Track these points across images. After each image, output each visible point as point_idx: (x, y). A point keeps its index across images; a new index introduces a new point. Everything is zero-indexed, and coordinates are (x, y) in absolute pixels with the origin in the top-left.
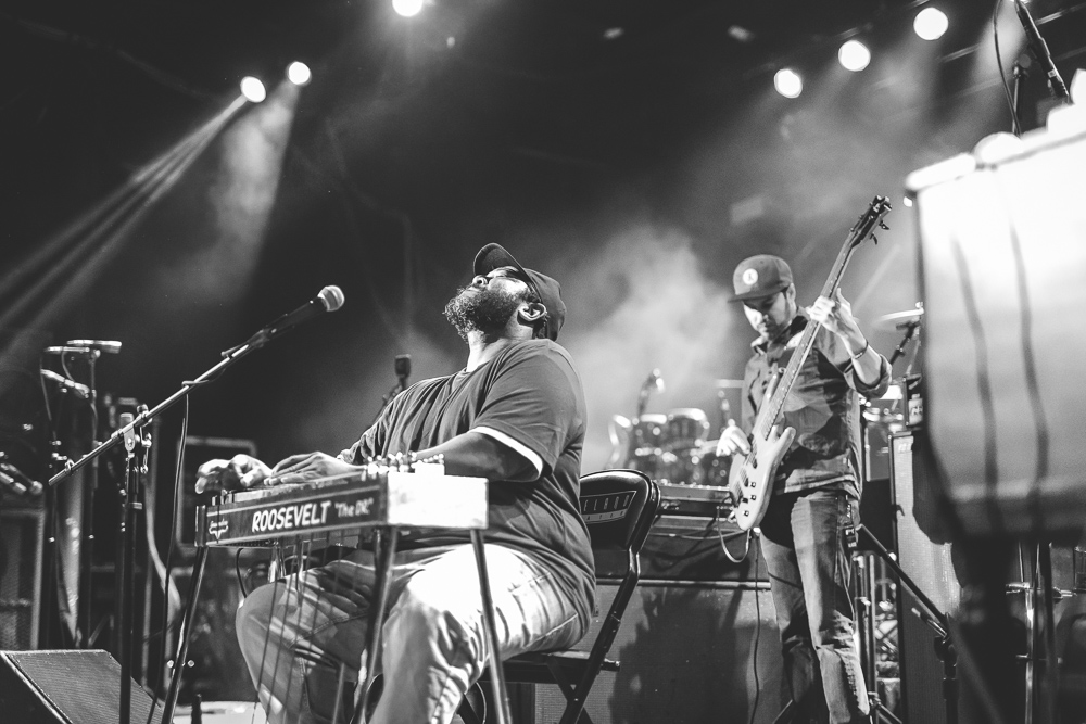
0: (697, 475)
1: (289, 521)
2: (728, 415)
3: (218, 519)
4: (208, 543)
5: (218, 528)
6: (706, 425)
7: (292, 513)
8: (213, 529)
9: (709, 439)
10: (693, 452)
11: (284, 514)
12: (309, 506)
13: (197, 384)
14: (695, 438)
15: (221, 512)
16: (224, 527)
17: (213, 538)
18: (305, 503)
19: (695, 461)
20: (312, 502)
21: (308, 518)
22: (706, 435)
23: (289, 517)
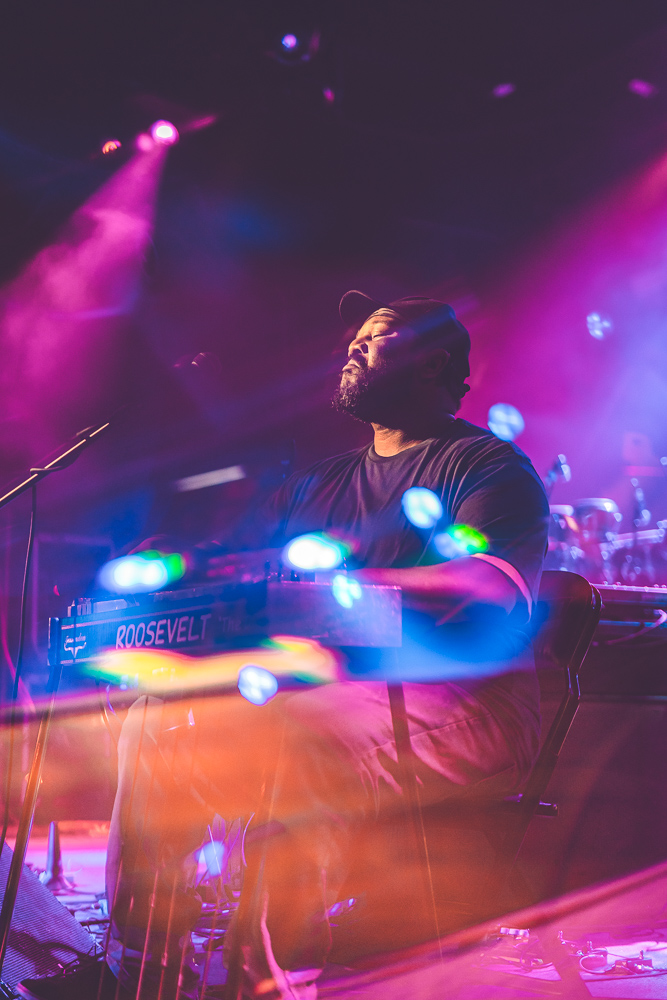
0: (608, 572)
1: (160, 637)
2: (643, 505)
3: (74, 633)
4: (62, 662)
5: (74, 645)
6: (618, 517)
7: (164, 627)
8: (69, 645)
9: (620, 532)
10: (603, 546)
11: (154, 629)
12: (185, 619)
13: (46, 471)
14: (605, 531)
15: (78, 625)
16: (81, 643)
17: (69, 655)
18: (180, 615)
19: (605, 555)
20: (189, 614)
21: (182, 635)
22: (617, 528)
23: (160, 632)
